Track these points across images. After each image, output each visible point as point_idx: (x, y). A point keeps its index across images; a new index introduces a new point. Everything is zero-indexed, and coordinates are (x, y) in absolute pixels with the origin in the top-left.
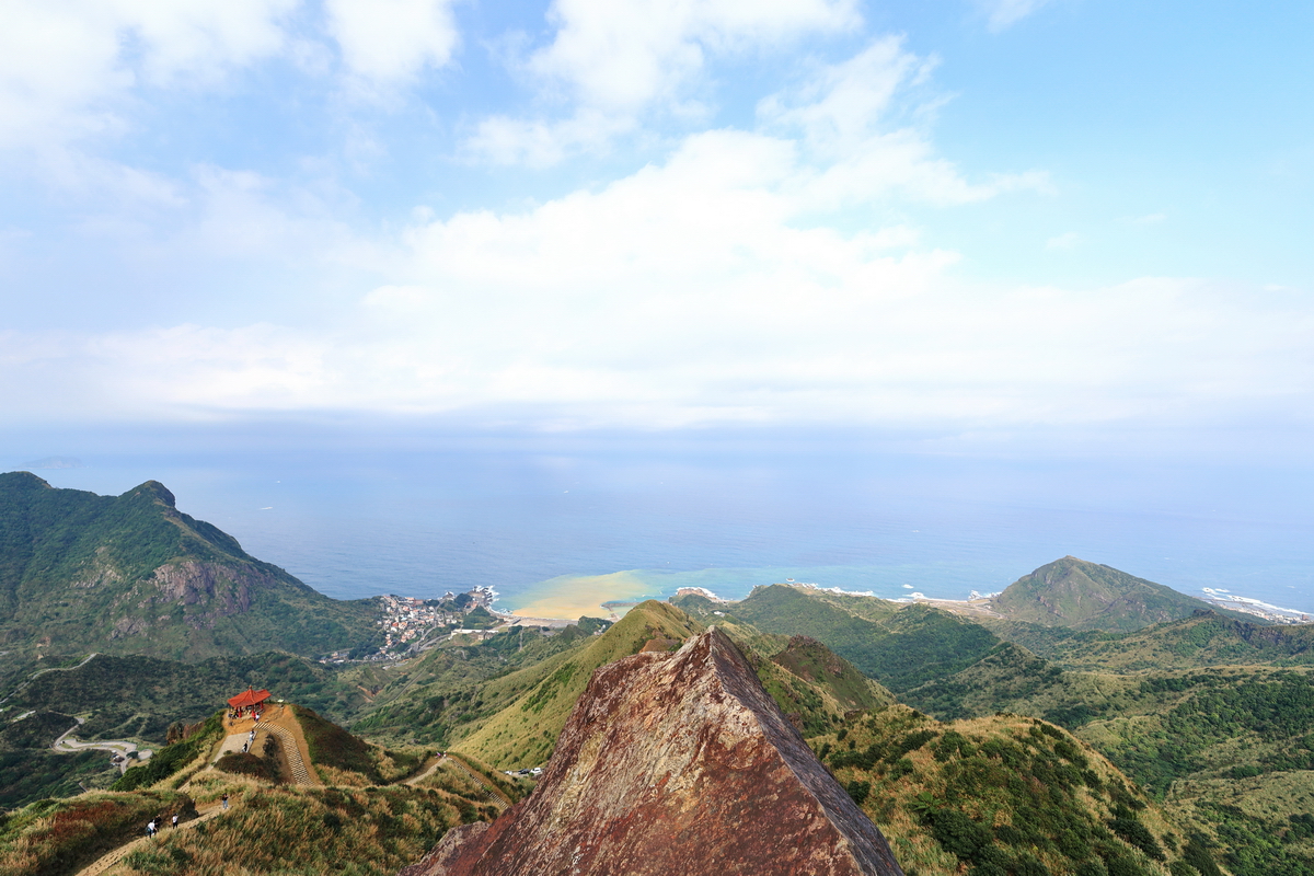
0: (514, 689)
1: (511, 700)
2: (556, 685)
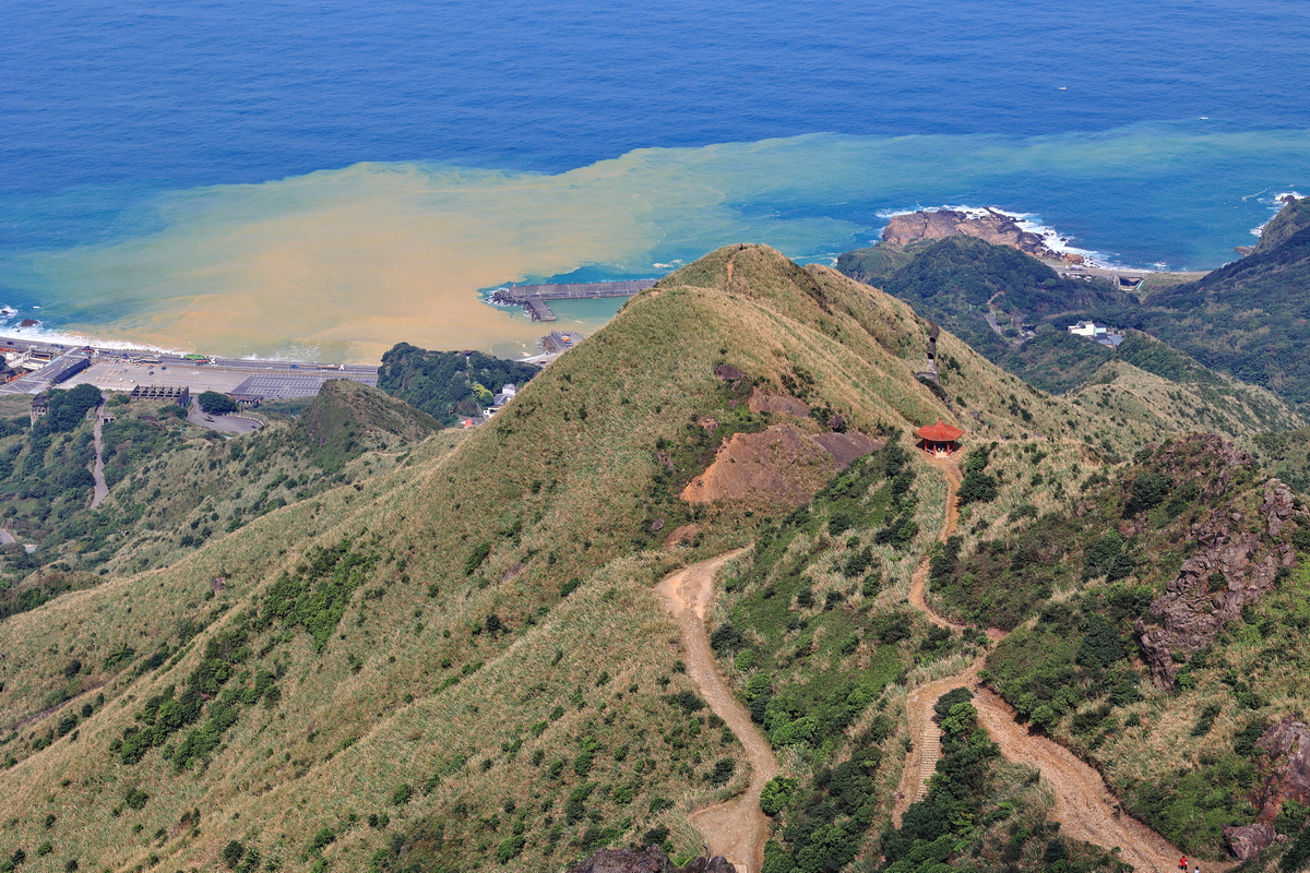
0: (75, 668)
1: (62, 712)
2: (273, 643)
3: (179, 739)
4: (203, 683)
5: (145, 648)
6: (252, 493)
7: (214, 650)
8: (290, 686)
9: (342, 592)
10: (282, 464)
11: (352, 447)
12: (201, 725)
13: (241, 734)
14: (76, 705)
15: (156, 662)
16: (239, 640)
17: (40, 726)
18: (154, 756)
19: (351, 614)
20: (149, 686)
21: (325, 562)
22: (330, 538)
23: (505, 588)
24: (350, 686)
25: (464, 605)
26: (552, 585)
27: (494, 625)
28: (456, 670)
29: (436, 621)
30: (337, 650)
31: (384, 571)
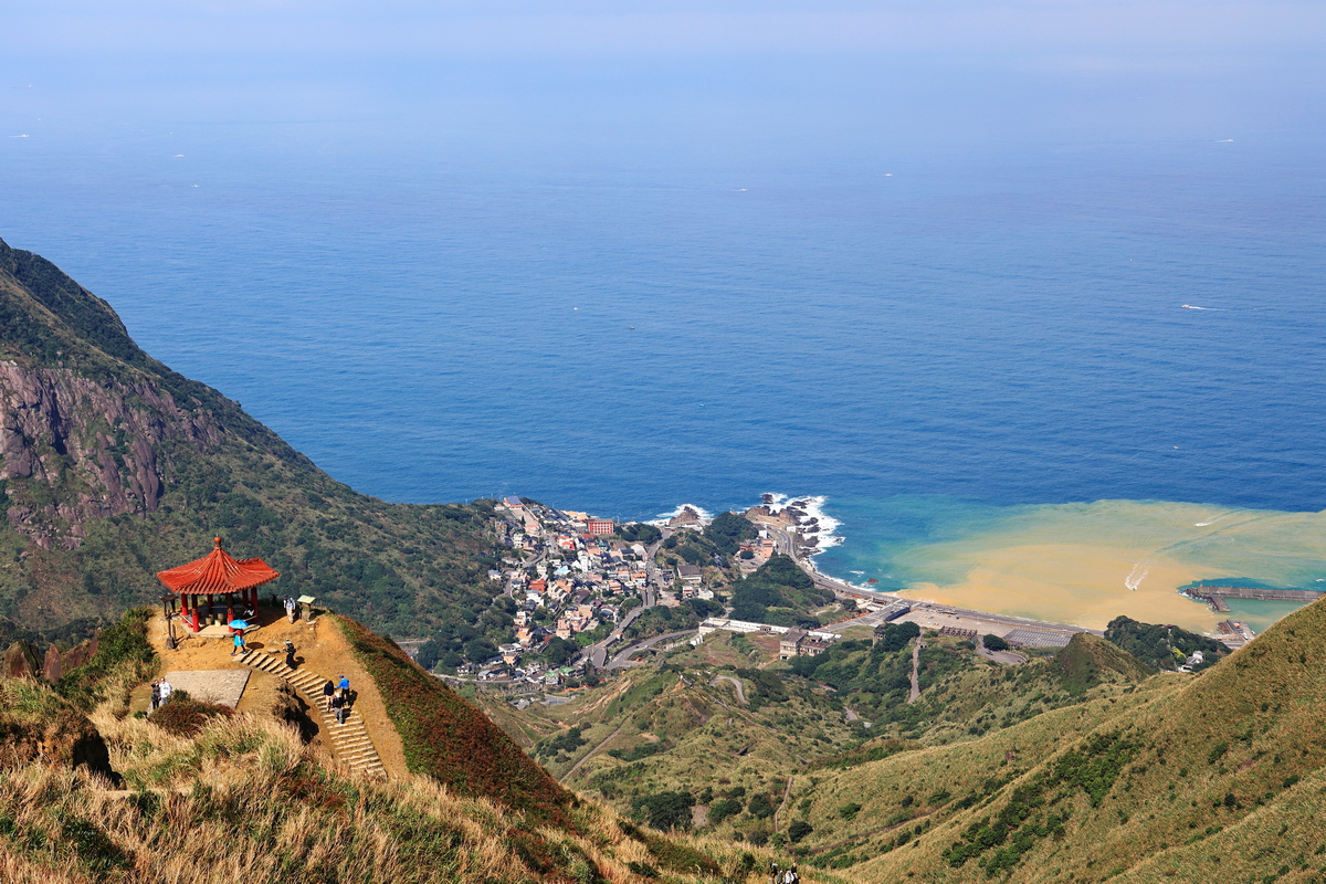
0: (908, 801)
1: (900, 829)
2: (1061, 796)
3: (990, 854)
4: (1009, 817)
5: (958, 794)
6: (1020, 703)
7: (1018, 796)
8: (1073, 827)
9: (1115, 766)
10: (1041, 686)
11: (1092, 680)
12: (1007, 846)
13: (1036, 857)
14: (911, 825)
15: (967, 804)
16: (1036, 791)
17: (885, 836)
18: (971, 864)
19: (1120, 783)
20: (967, 817)
21: (1100, 744)
22: (1105, 728)
23: (1241, 774)
24: (1119, 833)
25: (1208, 785)
26: (1277, 777)
27: (1230, 801)
28: (1202, 830)
29: (1186, 794)
30: (1109, 806)
31: (1145, 756)
